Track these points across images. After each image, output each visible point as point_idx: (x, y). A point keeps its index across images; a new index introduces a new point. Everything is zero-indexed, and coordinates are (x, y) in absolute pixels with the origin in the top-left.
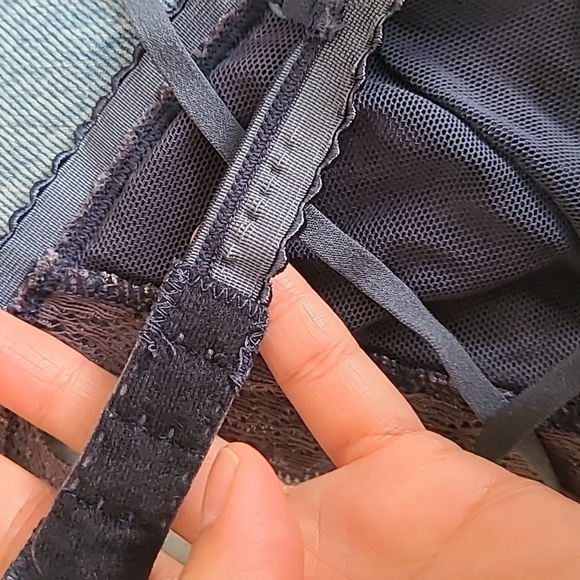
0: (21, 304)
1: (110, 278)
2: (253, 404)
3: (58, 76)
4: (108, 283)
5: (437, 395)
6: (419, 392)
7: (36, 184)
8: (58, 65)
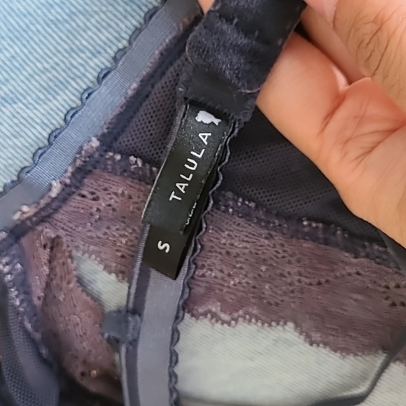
0: (70, 178)
1: (136, 161)
2: (237, 262)
3: (103, 16)
4: (134, 164)
5: (377, 260)
6: (363, 257)
7: (85, 90)
8: (104, 9)
